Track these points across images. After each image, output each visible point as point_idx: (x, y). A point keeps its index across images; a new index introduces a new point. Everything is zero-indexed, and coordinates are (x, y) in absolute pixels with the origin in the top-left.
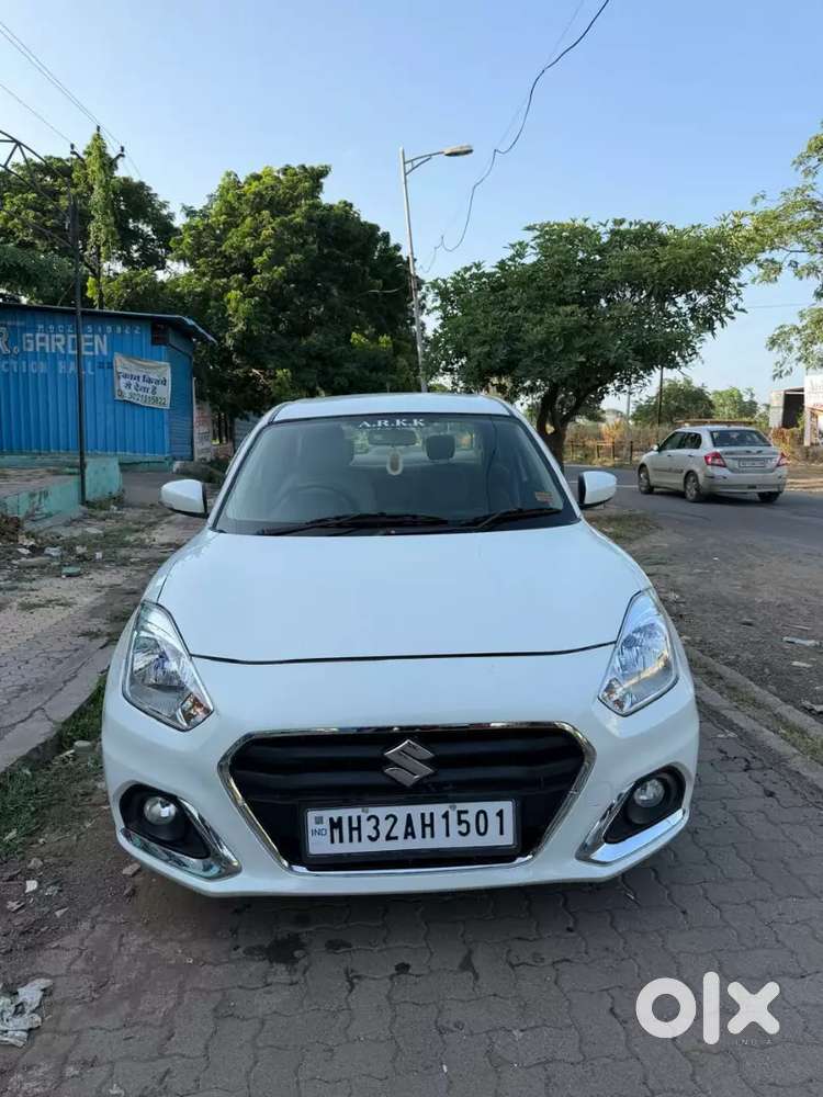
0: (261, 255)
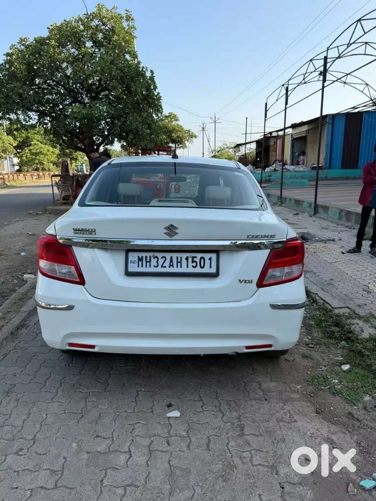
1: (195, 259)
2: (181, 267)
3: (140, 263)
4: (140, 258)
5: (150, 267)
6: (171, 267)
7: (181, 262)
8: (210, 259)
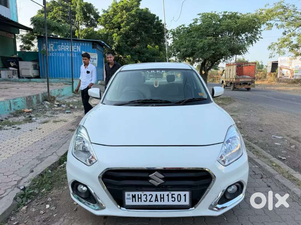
0: (123, 23)
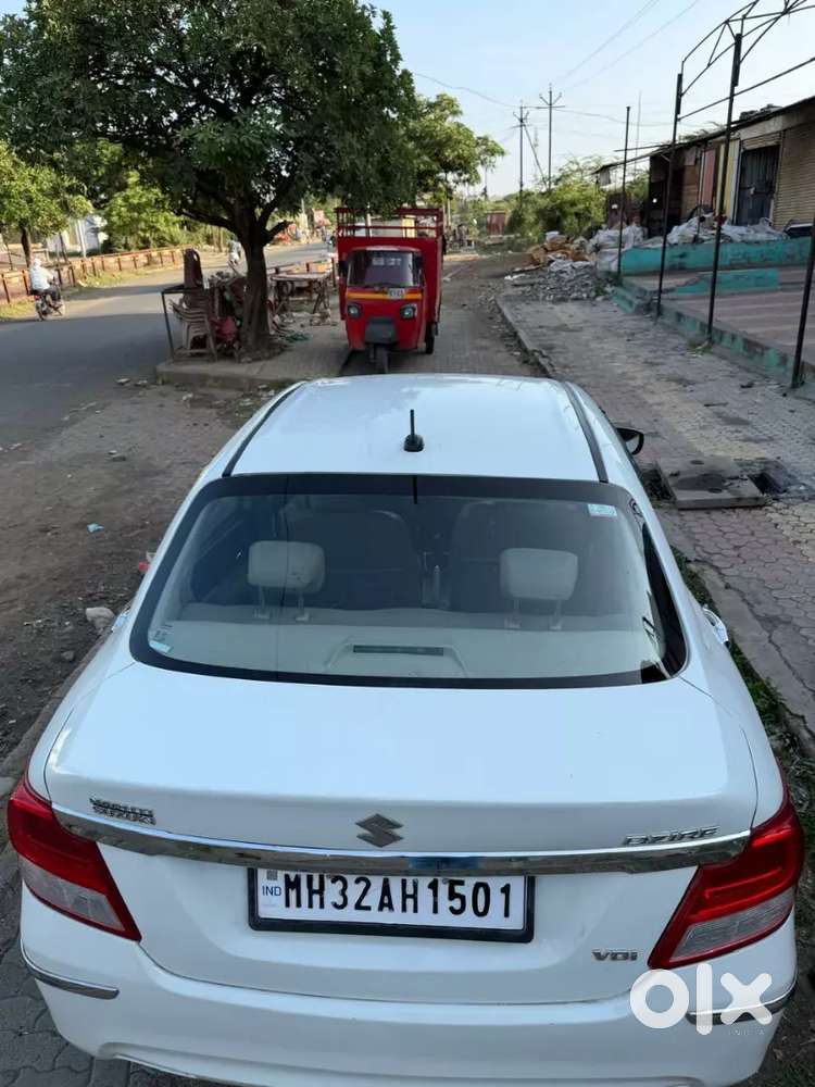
1: (458, 889)
2: (415, 910)
3: (293, 894)
4: (292, 879)
5: (322, 906)
6: (386, 909)
7: (414, 897)
8: (506, 890)
